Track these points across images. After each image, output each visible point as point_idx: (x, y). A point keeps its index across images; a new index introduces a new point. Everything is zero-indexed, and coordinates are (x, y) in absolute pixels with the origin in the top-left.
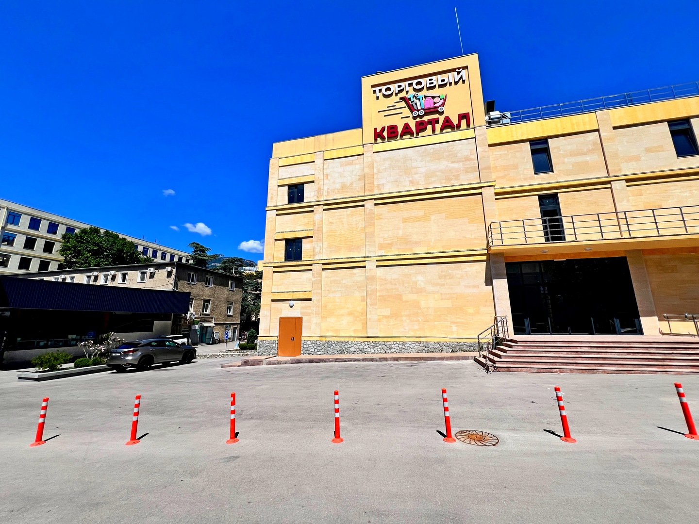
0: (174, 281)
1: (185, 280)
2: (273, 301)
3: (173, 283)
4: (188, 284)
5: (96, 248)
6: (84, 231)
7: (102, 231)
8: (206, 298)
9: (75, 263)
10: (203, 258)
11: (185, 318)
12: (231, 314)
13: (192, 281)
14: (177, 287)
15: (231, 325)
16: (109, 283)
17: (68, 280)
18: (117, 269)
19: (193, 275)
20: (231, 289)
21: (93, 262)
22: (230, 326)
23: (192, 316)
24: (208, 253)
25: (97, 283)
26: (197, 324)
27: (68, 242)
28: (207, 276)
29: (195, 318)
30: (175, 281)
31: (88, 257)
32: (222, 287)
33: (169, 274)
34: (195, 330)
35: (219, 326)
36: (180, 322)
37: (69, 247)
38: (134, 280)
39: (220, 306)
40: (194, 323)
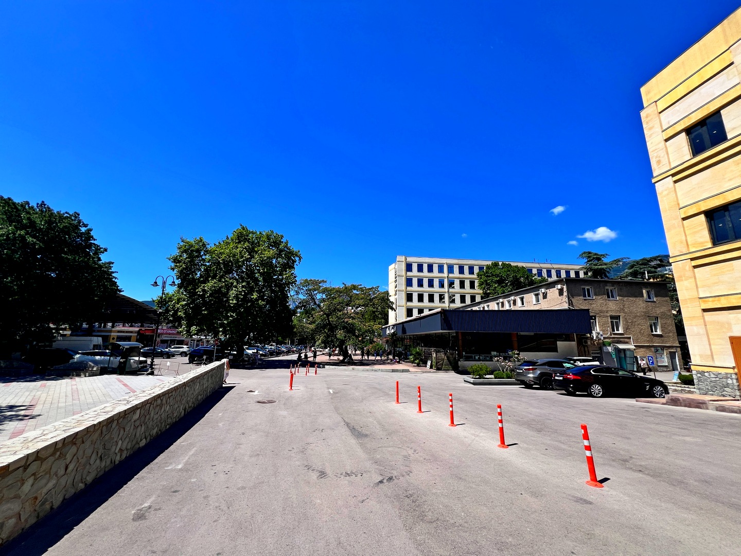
0: (567, 299)
1: (580, 296)
2: (705, 310)
3: (567, 301)
4: (585, 300)
5: (498, 278)
6: (488, 267)
7: (500, 263)
8: (614, 314)
9: (489, 293)
10: (600, 267)
11: (592, 339)
12: (659, 332)
13: (589, 296)
14: (572, 304)
15: (663, 348)
16: (513, 308)
17: (486, 309)
18: (515, 294)
19: (588, 290)
20: (648, 300)
21: (500, 291)
22: (663, 350)
23: (599, 336)
24: (605, 260)
25: (504, 309)
26: (610, 345)
27: (481, 278)
28: (607, 288)
29: (604, 338)
30: (569, 299)
31: (495, 288)
32: (634, 299)
33: (561, 292)
34: (609, 353)
35: (642, 350)
36: (586, 342)
37: (482, 282)
38: (530, 302)
39: (636, 323)
40: (604, 344)
